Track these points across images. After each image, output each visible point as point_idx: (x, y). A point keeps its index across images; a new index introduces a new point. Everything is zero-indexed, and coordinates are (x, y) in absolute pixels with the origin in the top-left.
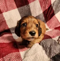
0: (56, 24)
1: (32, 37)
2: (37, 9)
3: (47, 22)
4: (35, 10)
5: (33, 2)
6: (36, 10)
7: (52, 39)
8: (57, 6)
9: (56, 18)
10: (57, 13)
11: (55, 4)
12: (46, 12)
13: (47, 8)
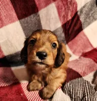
0: (85, 46)
1: (40, 61)
2: (51, 20)
3: (70, 43)
4: (48, 22)
5: (46, 8)
6: (50, 22)
7: (83, 78)
8: (88, 14)
9: (85, 35)
10: (87, 26)
11: (84, 12)
12: (67, 24)
13: (70, 18)
